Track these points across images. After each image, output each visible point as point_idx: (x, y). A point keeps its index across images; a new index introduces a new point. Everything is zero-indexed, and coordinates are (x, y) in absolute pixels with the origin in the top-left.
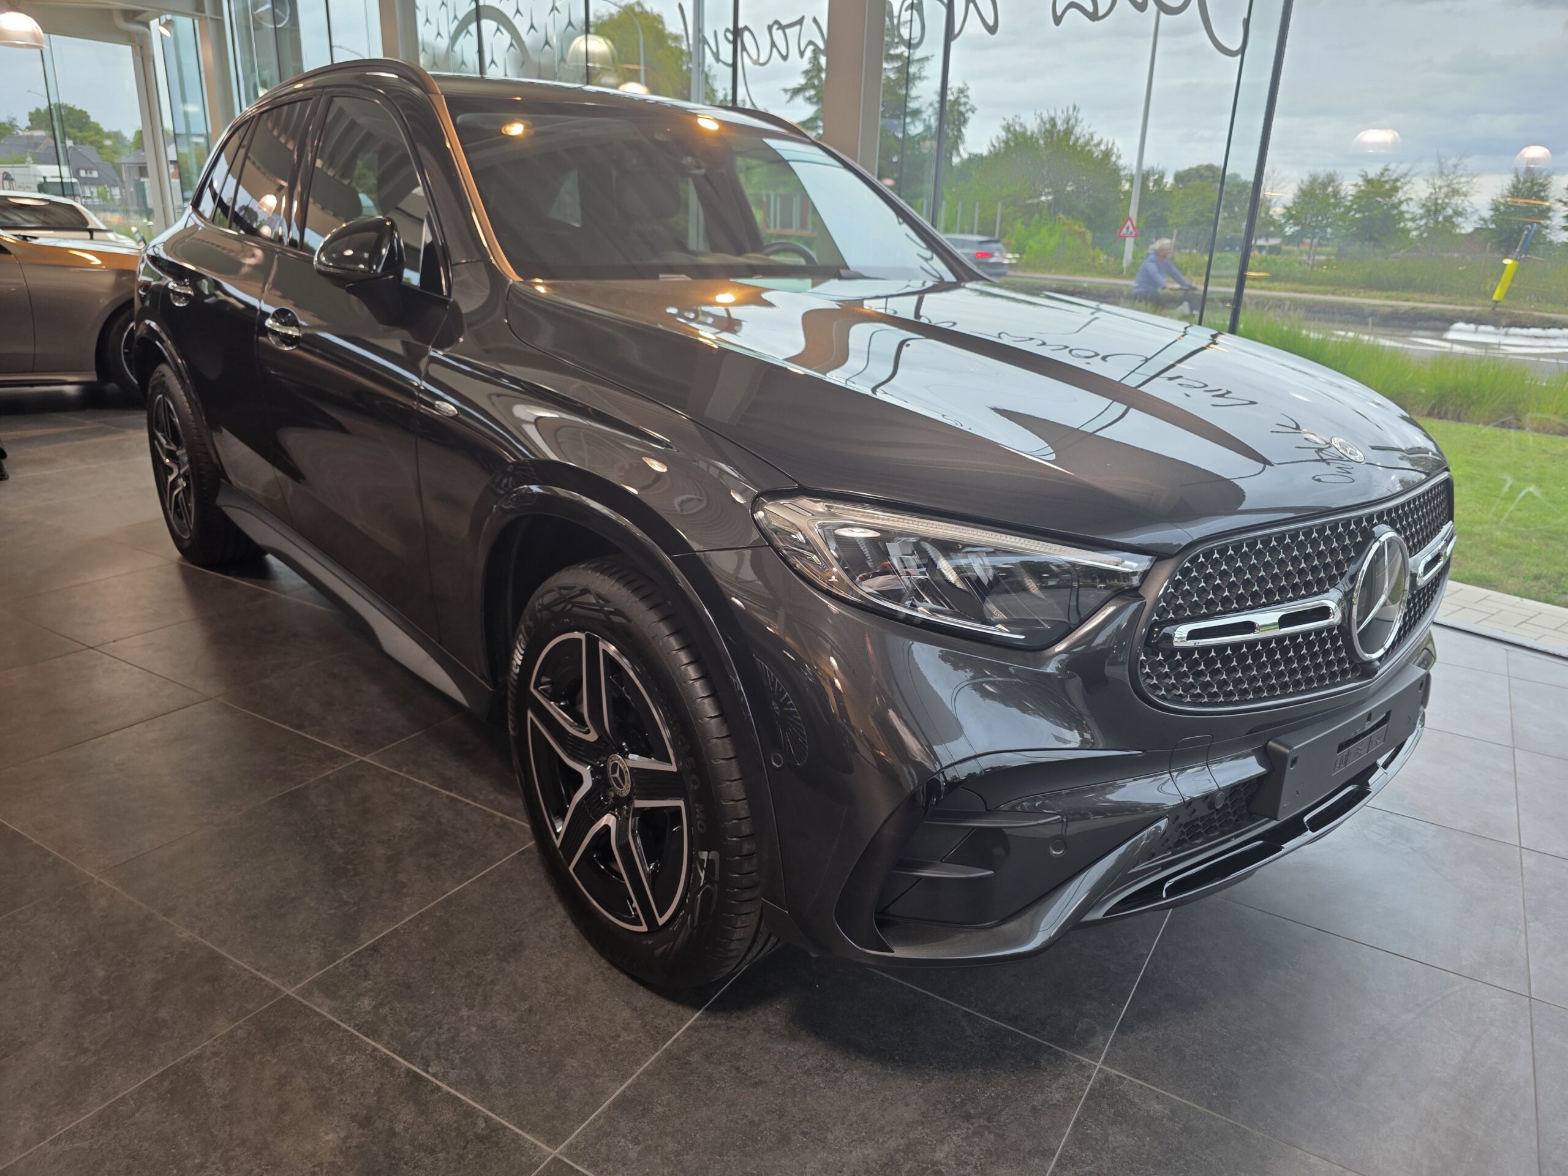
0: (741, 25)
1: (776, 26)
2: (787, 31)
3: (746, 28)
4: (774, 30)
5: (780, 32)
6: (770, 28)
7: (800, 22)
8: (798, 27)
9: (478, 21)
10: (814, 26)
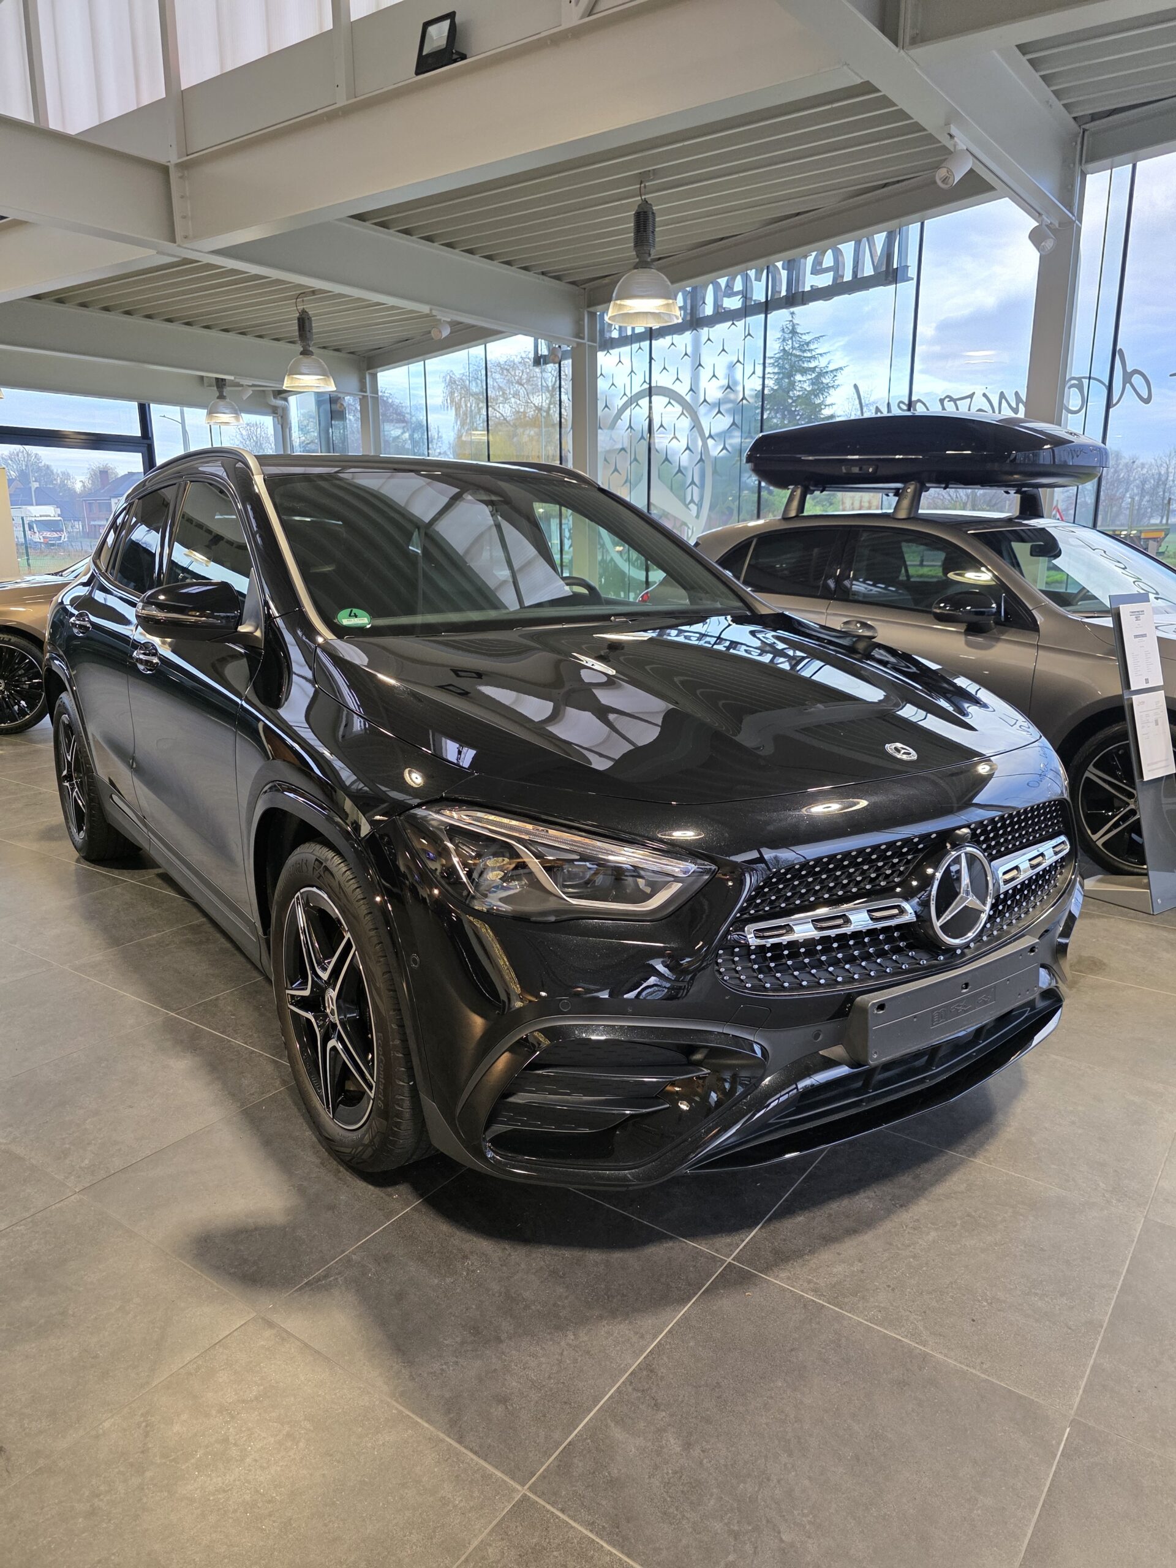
0: (914, 398)
1: (947, 399)
2: (958, 402)
3: (919, 401)
4: (946, 401)
5: (952, 403)
6: (942, 401)
7: (971, 396)
8: (969, 400)
9: (650, 397)
10: (984, 399)
